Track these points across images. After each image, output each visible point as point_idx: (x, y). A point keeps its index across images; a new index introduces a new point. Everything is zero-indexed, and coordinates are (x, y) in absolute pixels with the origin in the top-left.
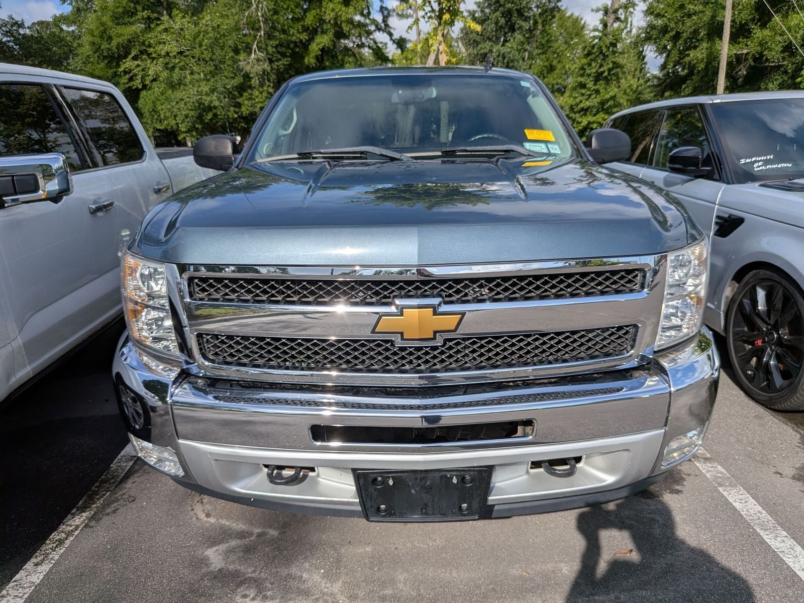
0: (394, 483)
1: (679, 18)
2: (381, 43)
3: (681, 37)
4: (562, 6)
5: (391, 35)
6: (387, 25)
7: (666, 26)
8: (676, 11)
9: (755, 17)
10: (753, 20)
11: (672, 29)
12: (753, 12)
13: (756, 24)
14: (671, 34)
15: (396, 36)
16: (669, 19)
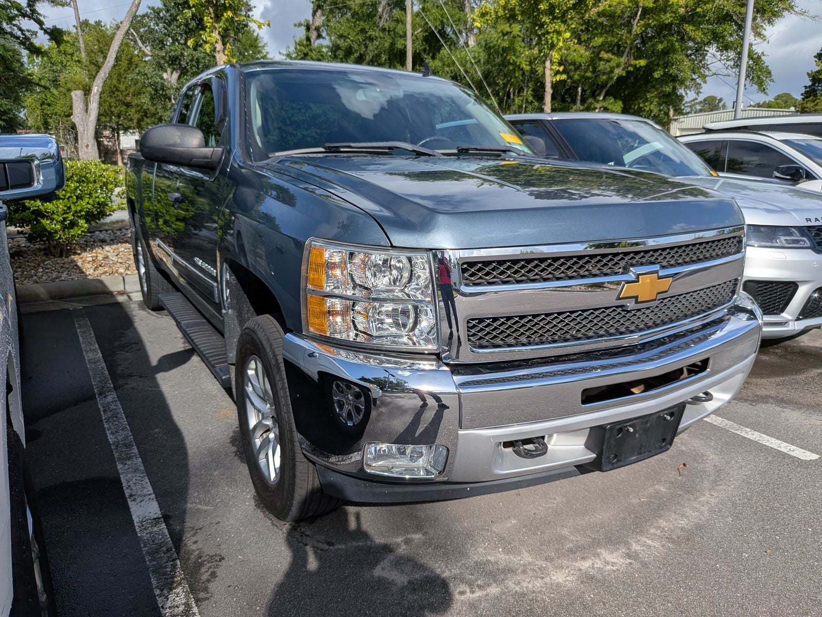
0: (633, 428)
1: (361, 40)
2: (28, 31)
3: (365, 60)
4: (253, 15)
5: (40, 23)
6: (34, 11)
7: (350, 47)
8: (358, 34)
9: (425, 48)
10: (425, 50)
11: (356, 51)
12: (424, 43)
13: (428, 54)
14: (357, 55)
15: (48, 25)
16: (352, 41)
